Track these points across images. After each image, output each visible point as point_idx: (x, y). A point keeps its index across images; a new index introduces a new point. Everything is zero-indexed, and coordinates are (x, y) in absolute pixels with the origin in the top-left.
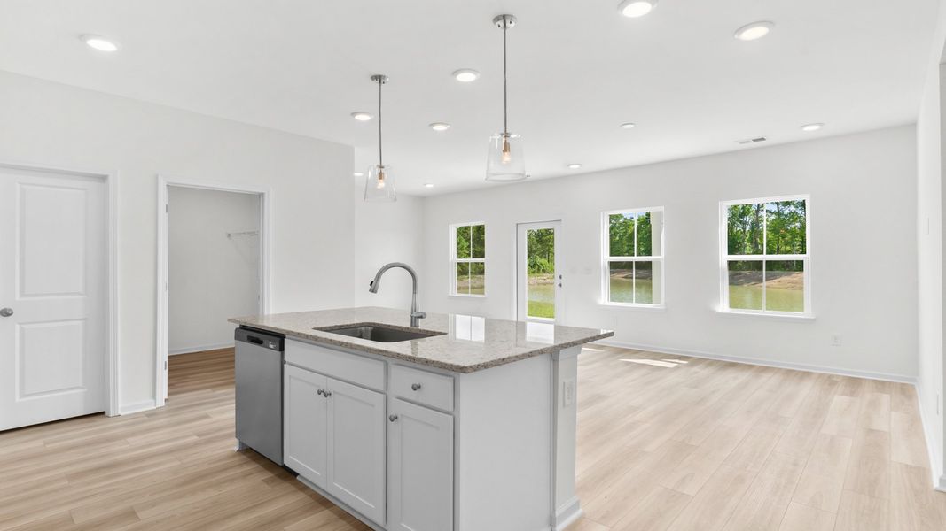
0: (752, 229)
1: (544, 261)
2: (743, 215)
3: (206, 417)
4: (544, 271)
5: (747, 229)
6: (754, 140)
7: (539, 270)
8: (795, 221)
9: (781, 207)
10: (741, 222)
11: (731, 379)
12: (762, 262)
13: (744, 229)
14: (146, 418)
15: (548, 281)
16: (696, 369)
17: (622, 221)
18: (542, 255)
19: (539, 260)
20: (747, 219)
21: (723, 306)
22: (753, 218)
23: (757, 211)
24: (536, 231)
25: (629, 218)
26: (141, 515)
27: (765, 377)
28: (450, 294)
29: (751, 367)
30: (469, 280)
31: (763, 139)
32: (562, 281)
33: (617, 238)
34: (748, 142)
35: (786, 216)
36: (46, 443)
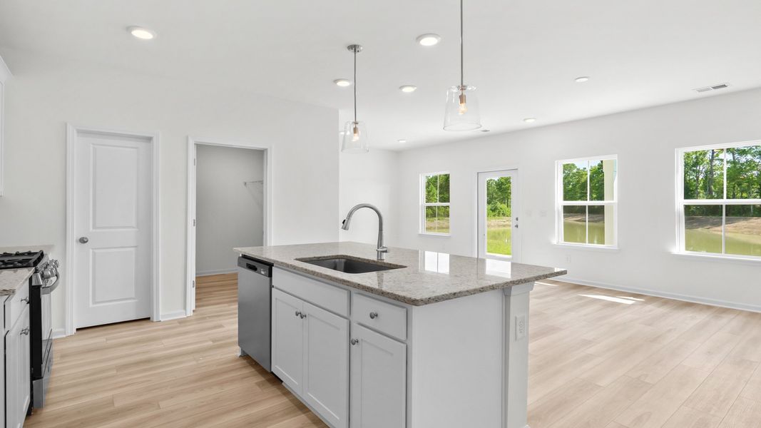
0: (706, 177)
1: (504, 206)
2: (696, 164)
3: (220, 326)
4: (504, 215)
5: (701, 177)
6: (714, 88)
7: (499, 213)
8: (752, 169)
9: (736, 156)
10: (694, 171)
11: (689, 319)
12: (722, 206)
13: (698, 178)
14: (178, 325)
15: (507, 223)
16: (650, 307)
17: (575, 171)
18: (502, 201)
19: (499, 205)
20: (701, 168)
21: (679, 248)
22: (707, 167)
23: (711, 161)
24: (496, 180)
25: (581, 169)
26: (163, 404)
27: (725, 319)
28: (420, 232)
29: (709, 307)
30: (436, 222)
31: (724, 86)
32: (519, 223)
33: (571, 186)
34: (708, 89)
35: (742, 164)
36: (107, 340)
